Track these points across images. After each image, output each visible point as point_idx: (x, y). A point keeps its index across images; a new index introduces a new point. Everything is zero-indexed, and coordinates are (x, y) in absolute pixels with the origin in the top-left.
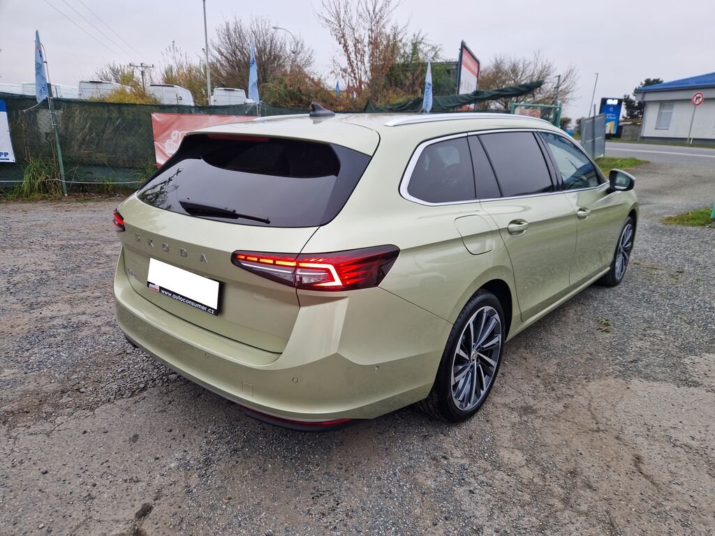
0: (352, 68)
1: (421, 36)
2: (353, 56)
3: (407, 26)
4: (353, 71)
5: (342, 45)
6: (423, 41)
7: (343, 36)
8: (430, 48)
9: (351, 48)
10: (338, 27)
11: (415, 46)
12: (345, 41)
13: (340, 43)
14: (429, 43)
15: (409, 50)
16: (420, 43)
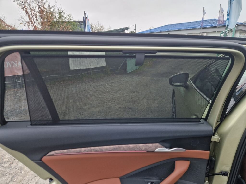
0: (32, 21)
1: (62, 10)
2: (31, 16)
3: (55, 5)
4: (32, 23)
5: (24, 11)
6: (63, 12)
7: (25, 7)
8: (67, 15)
9: (30, 13)
10: (21, 3)
11: (60, 13)
12: (26, 9)
13: (23, 10)
14: (66, 13)
15: (57, 15)
16: (62, 13)
